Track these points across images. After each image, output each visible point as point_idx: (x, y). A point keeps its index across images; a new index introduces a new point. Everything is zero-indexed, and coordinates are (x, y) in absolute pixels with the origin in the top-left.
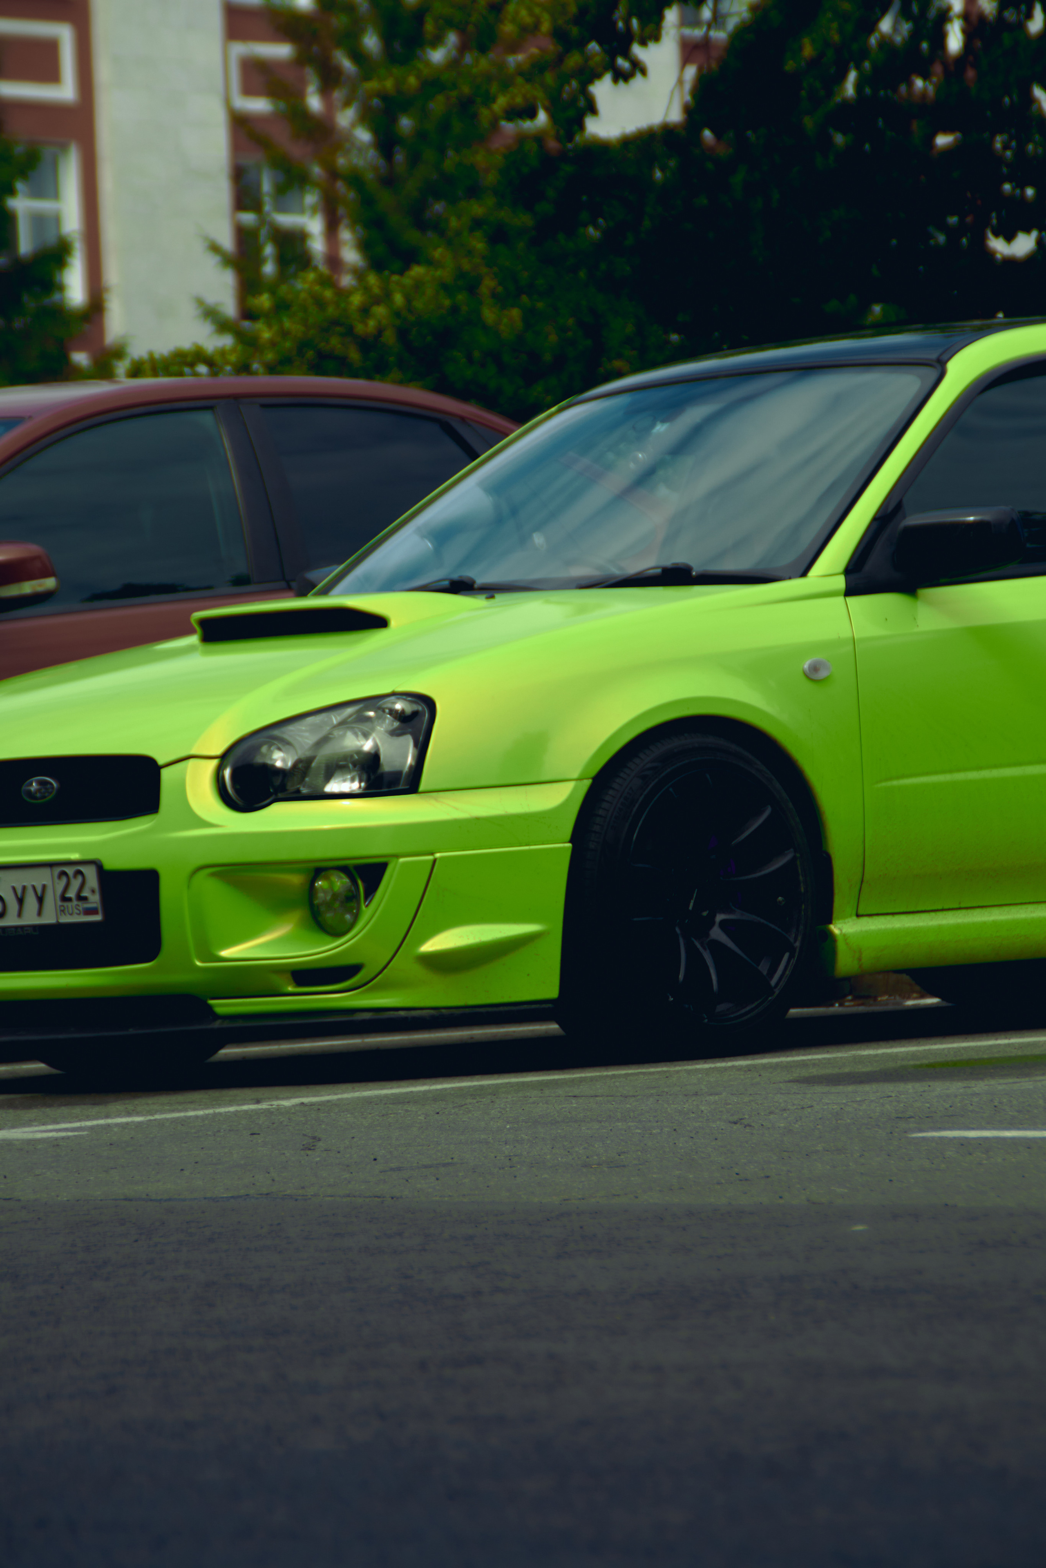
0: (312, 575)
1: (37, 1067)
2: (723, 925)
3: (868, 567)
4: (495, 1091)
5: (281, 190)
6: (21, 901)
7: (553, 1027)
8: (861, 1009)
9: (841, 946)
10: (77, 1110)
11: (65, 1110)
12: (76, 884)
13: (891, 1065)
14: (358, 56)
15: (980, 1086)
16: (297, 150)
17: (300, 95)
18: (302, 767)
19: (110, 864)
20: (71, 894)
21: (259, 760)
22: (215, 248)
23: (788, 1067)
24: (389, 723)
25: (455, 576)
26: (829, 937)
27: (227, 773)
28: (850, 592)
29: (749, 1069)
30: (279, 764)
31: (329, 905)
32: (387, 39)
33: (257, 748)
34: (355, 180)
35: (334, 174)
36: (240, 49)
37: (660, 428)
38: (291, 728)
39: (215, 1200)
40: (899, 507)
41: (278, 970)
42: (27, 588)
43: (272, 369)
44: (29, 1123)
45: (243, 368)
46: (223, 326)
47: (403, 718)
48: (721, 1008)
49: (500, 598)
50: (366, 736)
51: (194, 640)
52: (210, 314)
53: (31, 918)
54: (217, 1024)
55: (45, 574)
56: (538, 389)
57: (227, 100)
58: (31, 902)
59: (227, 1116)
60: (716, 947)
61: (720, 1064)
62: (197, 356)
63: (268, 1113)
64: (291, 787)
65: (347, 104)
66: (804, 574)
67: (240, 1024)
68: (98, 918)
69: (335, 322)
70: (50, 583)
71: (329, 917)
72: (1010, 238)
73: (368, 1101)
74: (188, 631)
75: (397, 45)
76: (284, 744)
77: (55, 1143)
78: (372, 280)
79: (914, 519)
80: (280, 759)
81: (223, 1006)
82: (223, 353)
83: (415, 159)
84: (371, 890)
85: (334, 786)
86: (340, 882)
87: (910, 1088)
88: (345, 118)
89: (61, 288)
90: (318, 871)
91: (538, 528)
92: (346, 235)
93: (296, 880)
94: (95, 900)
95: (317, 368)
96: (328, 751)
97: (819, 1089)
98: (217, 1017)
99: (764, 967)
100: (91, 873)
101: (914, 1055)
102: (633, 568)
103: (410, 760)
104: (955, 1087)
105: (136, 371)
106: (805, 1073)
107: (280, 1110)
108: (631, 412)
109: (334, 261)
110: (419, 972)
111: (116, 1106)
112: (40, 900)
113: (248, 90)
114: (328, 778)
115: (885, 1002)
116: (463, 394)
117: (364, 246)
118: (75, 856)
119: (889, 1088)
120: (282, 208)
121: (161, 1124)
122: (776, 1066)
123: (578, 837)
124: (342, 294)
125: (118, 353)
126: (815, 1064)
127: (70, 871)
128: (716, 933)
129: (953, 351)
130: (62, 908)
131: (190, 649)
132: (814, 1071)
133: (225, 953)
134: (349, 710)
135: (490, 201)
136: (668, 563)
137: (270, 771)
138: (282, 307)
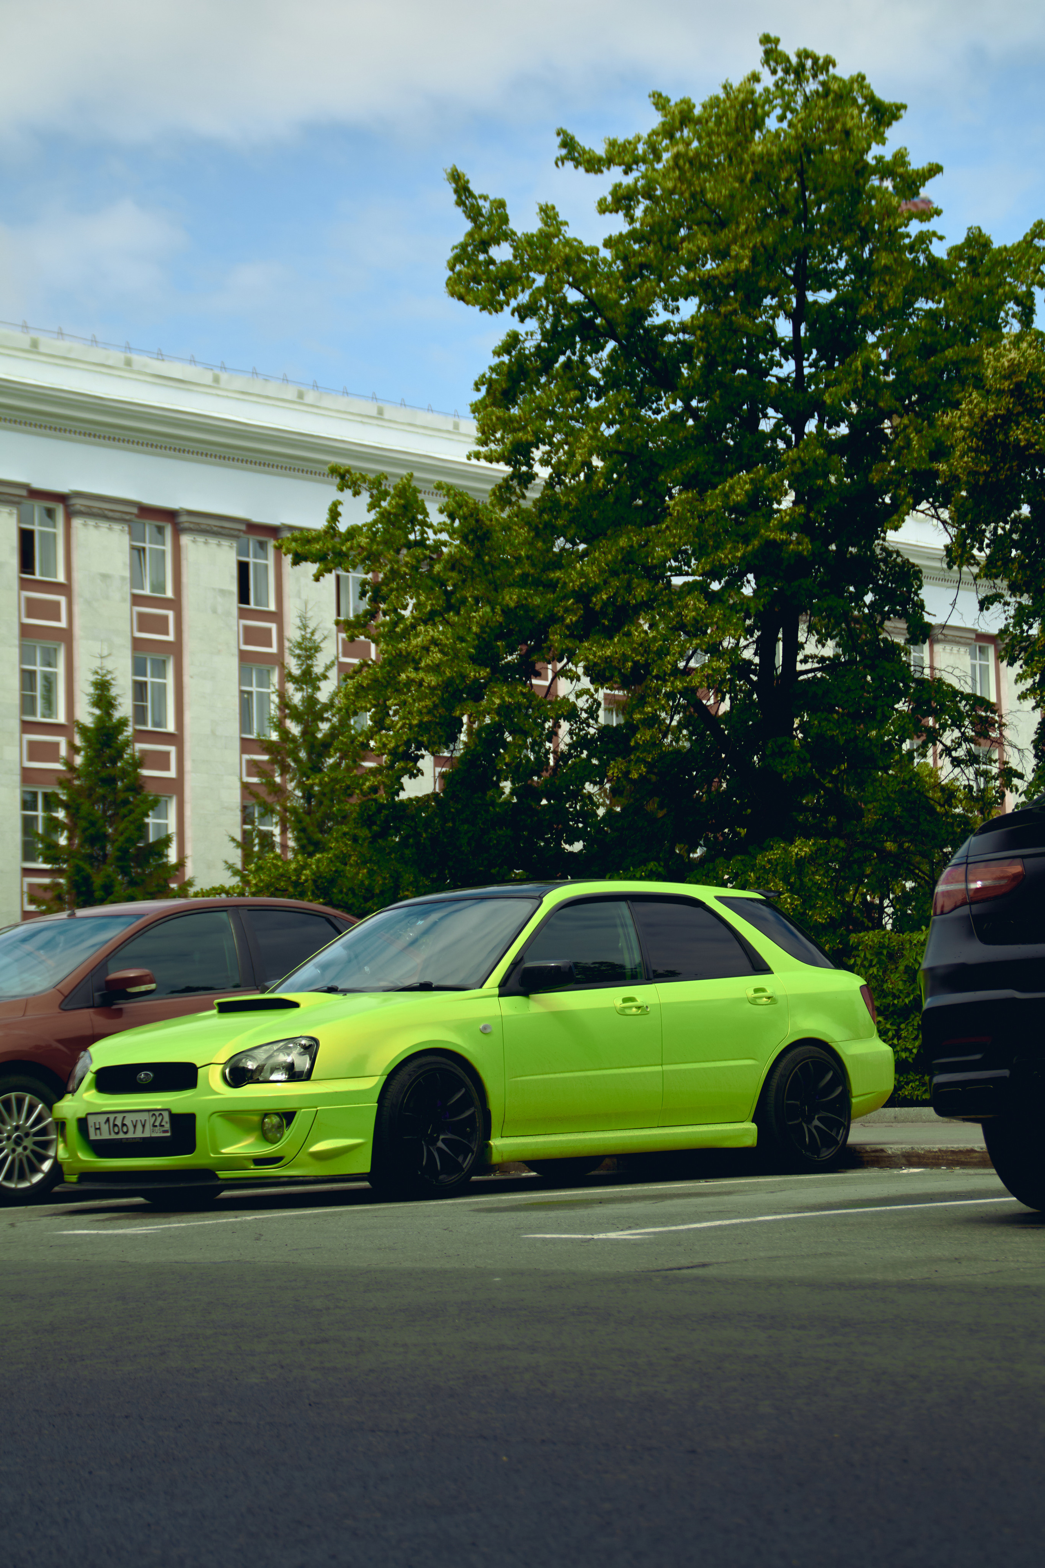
0: (267, 984)
1: (139, 1200)
2: (444, 1140)
3: (508, 985)
4: (341, 1214)
5: (262, 816)
6: (135, 1127)
7: (366, 1184)
8: (503, 1177)
9: (494, 1150)
10: (156, 1220)
11: (151, 1220)
12: (159, 1119)
13: (514, 1203)
14: (297, 760)
15: (552, 1214)
16: (270, 799)
17: (273, 777)
18: (260, 1069)
19: (175, 1111)
20: (157, 1124)
21: (241, 1065)
22: (233, 840)
23: (469, 1204)
24: (299, 1049)
25: (330, 985)
26: (488, 1146)
27: (227, 1071)
28: (501, 995)
29: (453, 1205)
30: (250, 1067)
31: (270, 1130)
32: (309, 754)
33: (240, 1060)
34: (294, 811)
35: (286, 810)
36: (246, 757)
37: (420, 923)
38: (256, 1051)
39: (215, 1263)
40: (522, 959)
41: (247, 1158)
42: (143, 988)
43: (254, 894)
44: (135, 1226)
45: (242, 894)
46: (236, 873)
47: (306, 1048)
48: (441, 1177)
49: (349, 995)
50: (289, 1055)
51: (215, 1012)
52: (230, 867)
53: (139, 1134)
54: (219, 1182)
55: (151, 982)
56: (370, 904)
57: (241, 778)
58: (139, 1127)
59: (223, 1224)
60: (439, 1150)
61: (440, 1202)
62: (221, 890)
63: (241, 1222)
64: (255, 1078)
65: (292, 780)
66: (481, 987)
67: (229, 1182)
68: (169, 1134)
69: (282, 875)
70: (153, 986)
71: (270, 1135)
72: (571, 843)
73: (285, 1218)
74: (212, 1008)
75: (313, 756)
76: (253, 1058)
77: (146, 1236)
78: (300, 857)
79: (529, 964)
80: (251, 1065)
81: (222, 1174)
82: (233, 888)
83: (320, 803)
84: (289, 1123)
85: (274, 1077)
86: (275, 1120)
87: (522, 1214)
88: (291, 786)
89: (167, 856)
90: (266, 1115)
91: (366, 964)
92: (290, 835)
93: (256, 1118)
94: (167, 1126)
95: (273, 895)
96: (271, 1062)
97: (483, 1214)
98: (219, 1179)
99: (460, 1159)
100: (166, 1115)
101: (524, 1199)
102: (407, 983)
103: (308, 1066)
104: (541, 1214)
105: (196, 895)
106: (477, 1207)
107: (246, 1222)
108: (408, 915)
109: (284, 846)
110: (309, 1160)
111: (174, 1218)
112: (144, 1126)
113: (249, 774)
114: (272, 1072)
115: (513, 1174)
116: (335, 906)
117: (297, 839)
118: (159, 1107)
119: (513, 1214)
120: (261, 824)
121: (193, 1227)
122: (464, 1204)
123: (381, 1100)
124: (287, 862)
125: (190, 884)
126: (481, 1203)
127: (157, 1113)
128: (440, 1144)
129: (545, 893)
130: (153, 1130)
131: (213, 1016)
132: (481, 1206)
133: (223, 1151)
134: (282, 1044)
135: (351, 824)
136: (422, 981)
137: (245, 1070)
138: (259, 869)
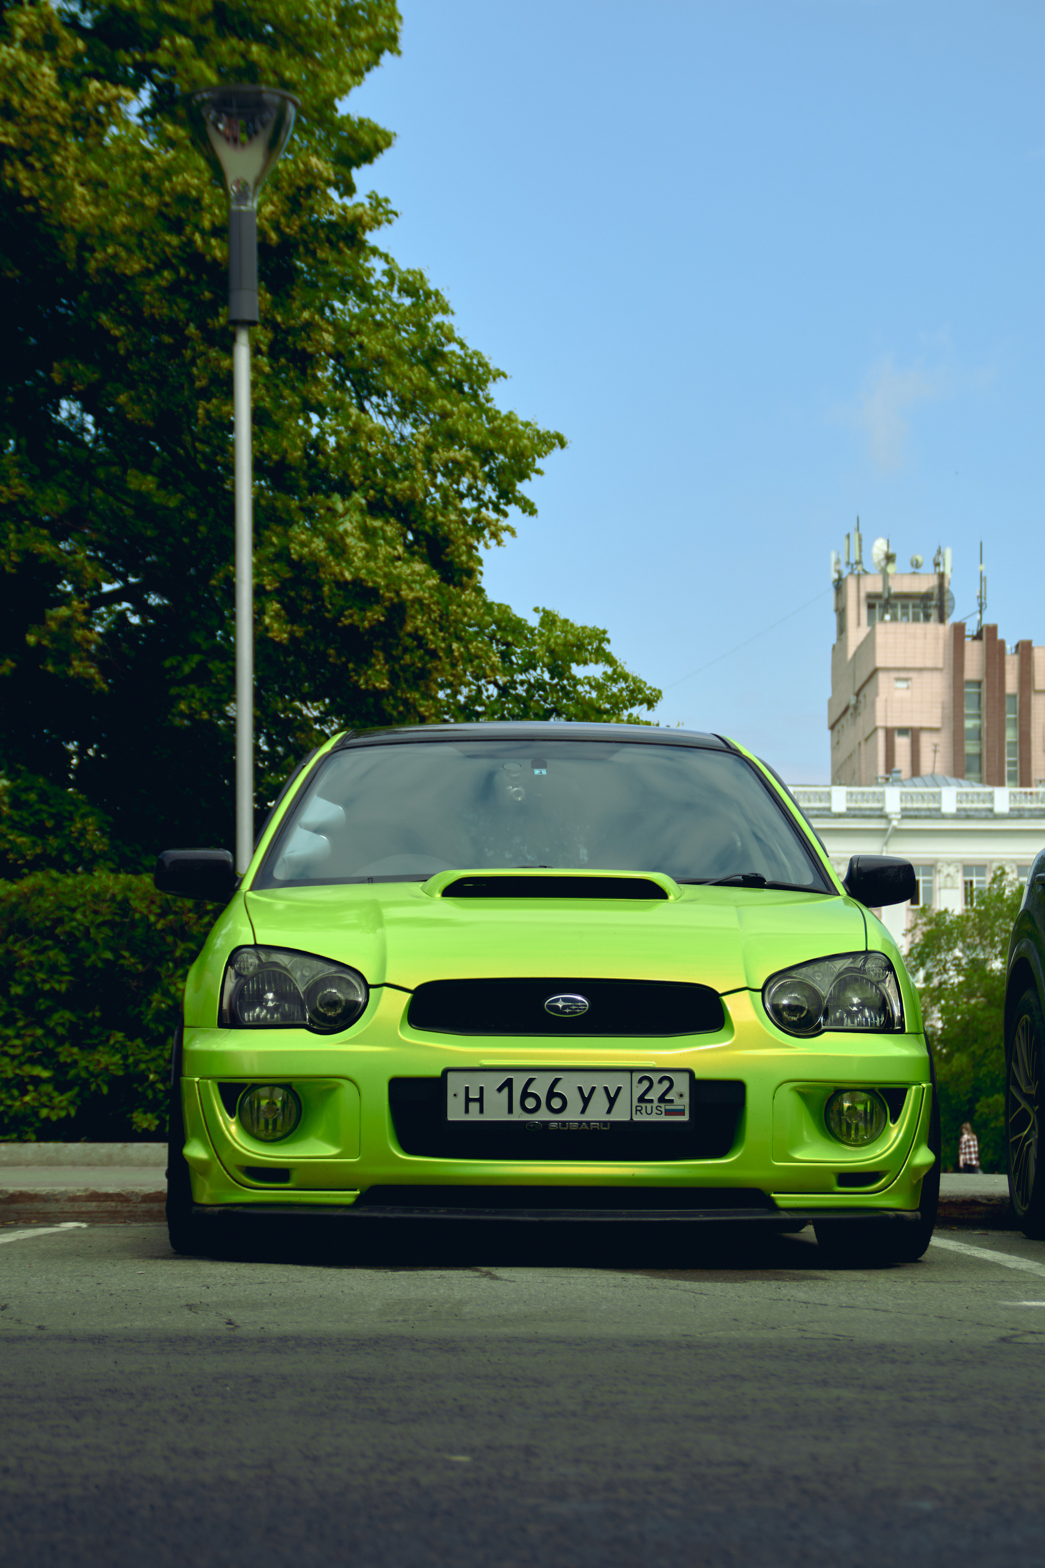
6: (586, 1100)
12: (660, 1088)
19: (704, 1074)
20: (653, 1096)
53: (595, 1115)
58: (600, 1101)
68: (685, 1118)
94: (684, 1103)
100: (681, 1080)
112: (612, 1100)
118: (661, 1065)
127: (655, 1076)
130: (639, 1108)
133: (798, 1156)
